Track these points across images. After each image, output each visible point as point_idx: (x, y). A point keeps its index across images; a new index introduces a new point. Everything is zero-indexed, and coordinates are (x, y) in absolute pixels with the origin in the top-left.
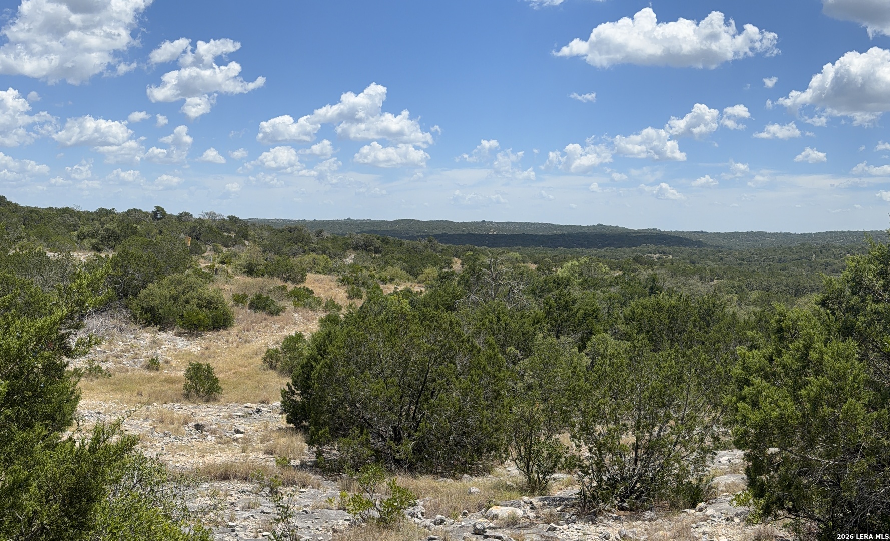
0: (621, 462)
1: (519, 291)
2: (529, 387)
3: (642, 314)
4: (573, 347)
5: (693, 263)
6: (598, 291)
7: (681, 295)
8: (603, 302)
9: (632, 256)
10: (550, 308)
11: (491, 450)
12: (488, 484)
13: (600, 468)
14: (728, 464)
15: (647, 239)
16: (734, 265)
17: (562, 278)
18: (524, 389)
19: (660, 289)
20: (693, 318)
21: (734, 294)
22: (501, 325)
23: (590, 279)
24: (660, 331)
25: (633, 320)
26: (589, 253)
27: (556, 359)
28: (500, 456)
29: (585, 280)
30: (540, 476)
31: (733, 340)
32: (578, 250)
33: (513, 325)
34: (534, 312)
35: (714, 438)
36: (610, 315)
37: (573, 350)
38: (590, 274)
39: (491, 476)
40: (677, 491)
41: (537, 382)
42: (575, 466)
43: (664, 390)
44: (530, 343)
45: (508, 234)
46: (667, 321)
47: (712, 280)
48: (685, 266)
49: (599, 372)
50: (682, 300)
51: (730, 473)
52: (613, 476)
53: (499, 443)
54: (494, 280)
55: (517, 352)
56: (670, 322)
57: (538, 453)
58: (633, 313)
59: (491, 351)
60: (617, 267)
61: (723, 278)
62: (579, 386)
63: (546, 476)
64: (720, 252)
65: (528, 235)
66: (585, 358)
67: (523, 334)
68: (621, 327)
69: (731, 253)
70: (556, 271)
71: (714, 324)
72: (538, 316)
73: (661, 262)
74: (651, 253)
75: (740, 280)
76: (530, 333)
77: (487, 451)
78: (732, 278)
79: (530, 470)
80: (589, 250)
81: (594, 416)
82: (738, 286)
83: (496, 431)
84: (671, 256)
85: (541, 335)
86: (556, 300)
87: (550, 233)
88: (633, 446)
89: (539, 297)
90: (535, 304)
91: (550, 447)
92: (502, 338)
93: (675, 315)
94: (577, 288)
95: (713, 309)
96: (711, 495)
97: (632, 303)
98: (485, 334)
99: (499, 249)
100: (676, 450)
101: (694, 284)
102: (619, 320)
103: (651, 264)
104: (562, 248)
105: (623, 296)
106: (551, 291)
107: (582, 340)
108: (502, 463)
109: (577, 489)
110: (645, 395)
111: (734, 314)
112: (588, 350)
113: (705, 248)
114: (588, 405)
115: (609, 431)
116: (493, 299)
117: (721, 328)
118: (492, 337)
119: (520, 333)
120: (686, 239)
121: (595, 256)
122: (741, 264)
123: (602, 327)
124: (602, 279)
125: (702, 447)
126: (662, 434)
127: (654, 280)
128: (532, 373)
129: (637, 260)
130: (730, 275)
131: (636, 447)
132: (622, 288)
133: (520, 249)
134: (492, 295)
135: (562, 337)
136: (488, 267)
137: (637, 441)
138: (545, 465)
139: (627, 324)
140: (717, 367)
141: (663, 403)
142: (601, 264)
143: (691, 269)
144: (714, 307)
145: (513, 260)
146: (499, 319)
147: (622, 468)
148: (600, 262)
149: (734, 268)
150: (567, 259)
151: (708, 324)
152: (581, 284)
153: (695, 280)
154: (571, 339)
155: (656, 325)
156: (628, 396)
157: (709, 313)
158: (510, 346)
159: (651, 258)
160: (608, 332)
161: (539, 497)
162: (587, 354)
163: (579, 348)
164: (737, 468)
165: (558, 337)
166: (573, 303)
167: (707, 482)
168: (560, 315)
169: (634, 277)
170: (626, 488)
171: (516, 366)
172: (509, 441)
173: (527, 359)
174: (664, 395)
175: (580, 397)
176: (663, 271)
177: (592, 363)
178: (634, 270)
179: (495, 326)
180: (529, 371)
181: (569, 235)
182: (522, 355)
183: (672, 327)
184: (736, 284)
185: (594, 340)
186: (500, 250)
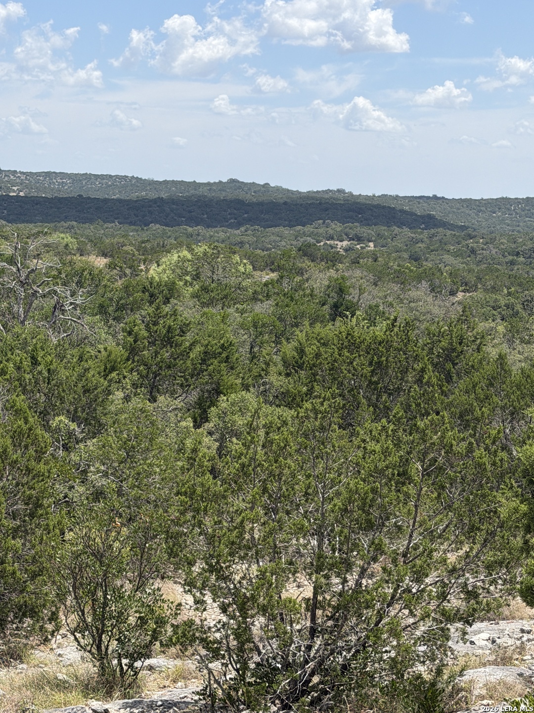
0: (285, 633)
1: (75, 308)
2: (98, 495)
3: (318, 355)
4: (183, 419)
5: (415, 258)
6: (231, 310)
7: (395, 320)
8: (242, 331)
9: (294, 243)
10: (135, 341)
11: (24, 615)
12: (18, 681)
13: (243, 644)
14: (490, 645)
15: (327, 209)
16: (499, 264)
17: (159, 285)
18: (87, 499)
19: (352, 308)
20: (418, 366)
21: (499, 320)
22: (40, 373)
23: (213, 285)
24: (352, 390)
25: (301, 367)
26: (211, 236)
27: (151, 440)
28: (41, 628)
29: (205, 289)
30: (125, 661)
31: (498, 411)
32: (190, 229)
33: (63, 374)
34: (105, 349)
35: (468, 593)
36: (254, 357)
37: (183, 424)
38: (215, 277)
39: (24, 666)
40: (391, 692)
41: (114, 486)
42: (193, 639)
43: (371, 496)
44: (100, 408)
45: (49, 196)
46: (367, 370)
47: (453, 293)
48: (399, 266)
49: (244, 460)
50: (396, 329)
51: (495, 663)
52: (267, 660)
53: (42, 601)
54: (22, 284)
55: (73, 426)
56: (373, 371)
57: (121, 617)
58: (301, 352)
59: (21, 422)
60: (267, 266)
61: (475, 291)
62: (202, 485)
63: (135, 661)
64: (471, 237)
65: (89, 198)
66: (207, 440)
67: (85, 392)
68: (276, 380)
69: (492, 240)
70: (147, 270)
71: (460, 378)
72: (113, 356)
73: (353, 256)
74: (332, 238)
75: (509, 294)
76: (99, 390)
77: (17, 618)
78: (494, 289)
79: (103, 648)
80: (211, 232)
81: (233, 543)
82: (507, 306)
83: (34, 576)
84: (371, 244)
85: (120, 394)
86: (147, 326)
87: (134, 196)
88: (307, 604)
89: (114, 319)
90: (107, 333)
91: (143, 606)
92: (43, 398)
93: (384, 359)
94: (191, 304)
95: (459, 349)
96: (457, 703)
97: (298, 332)
98: (8, 391)
99: (31, 226)
100: (392, 614)
101: (419, 300)
102: (272, 369)
103: (332, 259)
104: (158, 226)
105: (280, 319)
106: (139, 308)
107: (200, 404)
108: (46, 640)
109: (197, 685)
110: (335, 505)
111: (501, 357)
112: (212, 425)
113: (440, 230)
114: (220, 522)
115: (262, 573)
116: (23, 323)
117: (474, 387)
118: (23, 397)
119: (79, 389)
120: (402, 211)
121: (223, 241)
122: (512, 263)
123: (239, 381)
124: (239, 287)
125: (444, 610)
126: (364, 582)
127: (341, 291)
128: (102, 468)
129: (306, 251)
130: (490, 283)
131: (313, 605)
132: (277, 305)
133: (73, 227)
134: (19, 316)
135: (161, 398)
136: (11, 261)
137: (315, 594)
138: (133, 641)
139: (288, 375)
140: (477, 453)
141: (369, 521)
142: (237, 258)
143: (411, 271)
144: (460, 344)
145: (61, 248)
146: (35, 362)
147: (285, 645)
148: (234, 253)
149: (497, 270)
150: (168, 247)
151: (449, 379)
152: (195, 296)
153: (420, 292)
154: (178, 403)
155: (345, 377)
156: (298, 506)
157: (451, 355)
158: (58, 415)
159: (332, 247)
160: (251, 389)
161: (122, 701)
162: (210, 433)
163: (195, 421)
164: (509, 654)
165: (153, 400)
166: (183, 333)
167: (452, 677)
168: (157, 353)
169: (300, 286)
170: (294, 682)
171: (72, 454)
172: (61, 597)
173: (95, 440)
174: (370, 506)
175: (206, 507)
176: (358, 273)
177: (219, 449)
178: (300, 272)
179: (27, 376)
180: (97, 465)
181: (172, 201)
182: (82, 432)
183: (377, 383)
184: (503, 302)
185: (224, 405)
186: (33, 228)
